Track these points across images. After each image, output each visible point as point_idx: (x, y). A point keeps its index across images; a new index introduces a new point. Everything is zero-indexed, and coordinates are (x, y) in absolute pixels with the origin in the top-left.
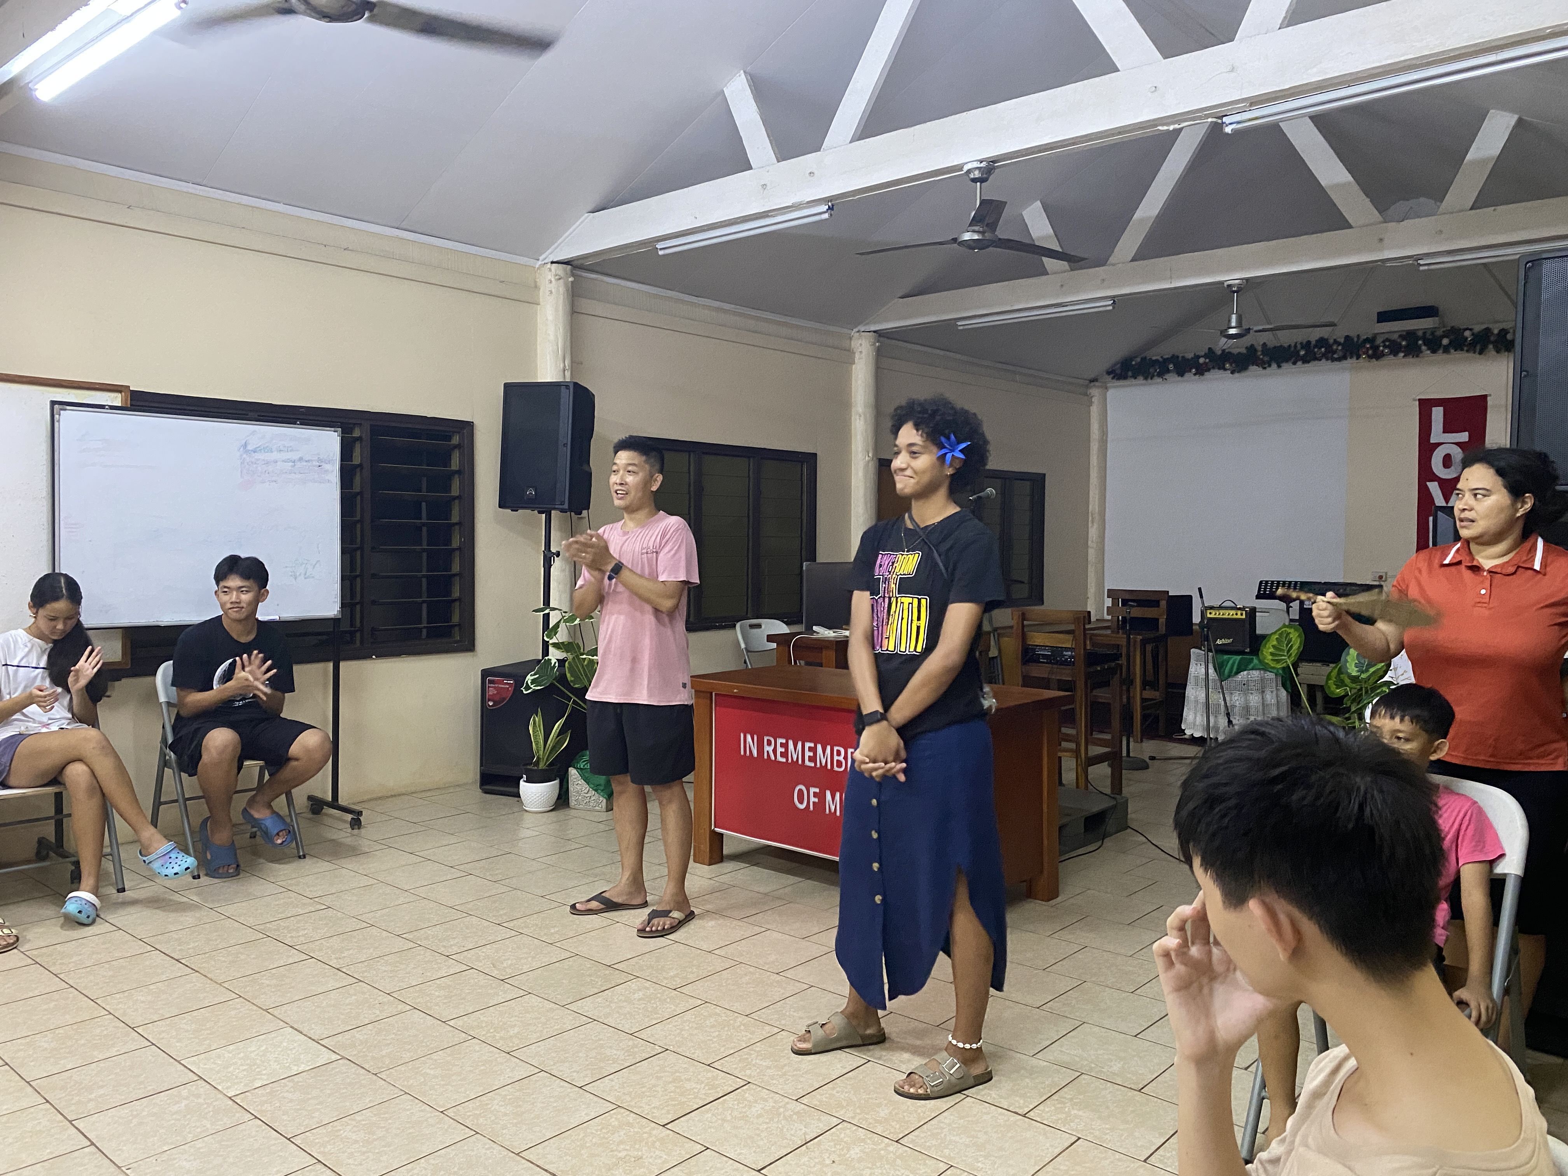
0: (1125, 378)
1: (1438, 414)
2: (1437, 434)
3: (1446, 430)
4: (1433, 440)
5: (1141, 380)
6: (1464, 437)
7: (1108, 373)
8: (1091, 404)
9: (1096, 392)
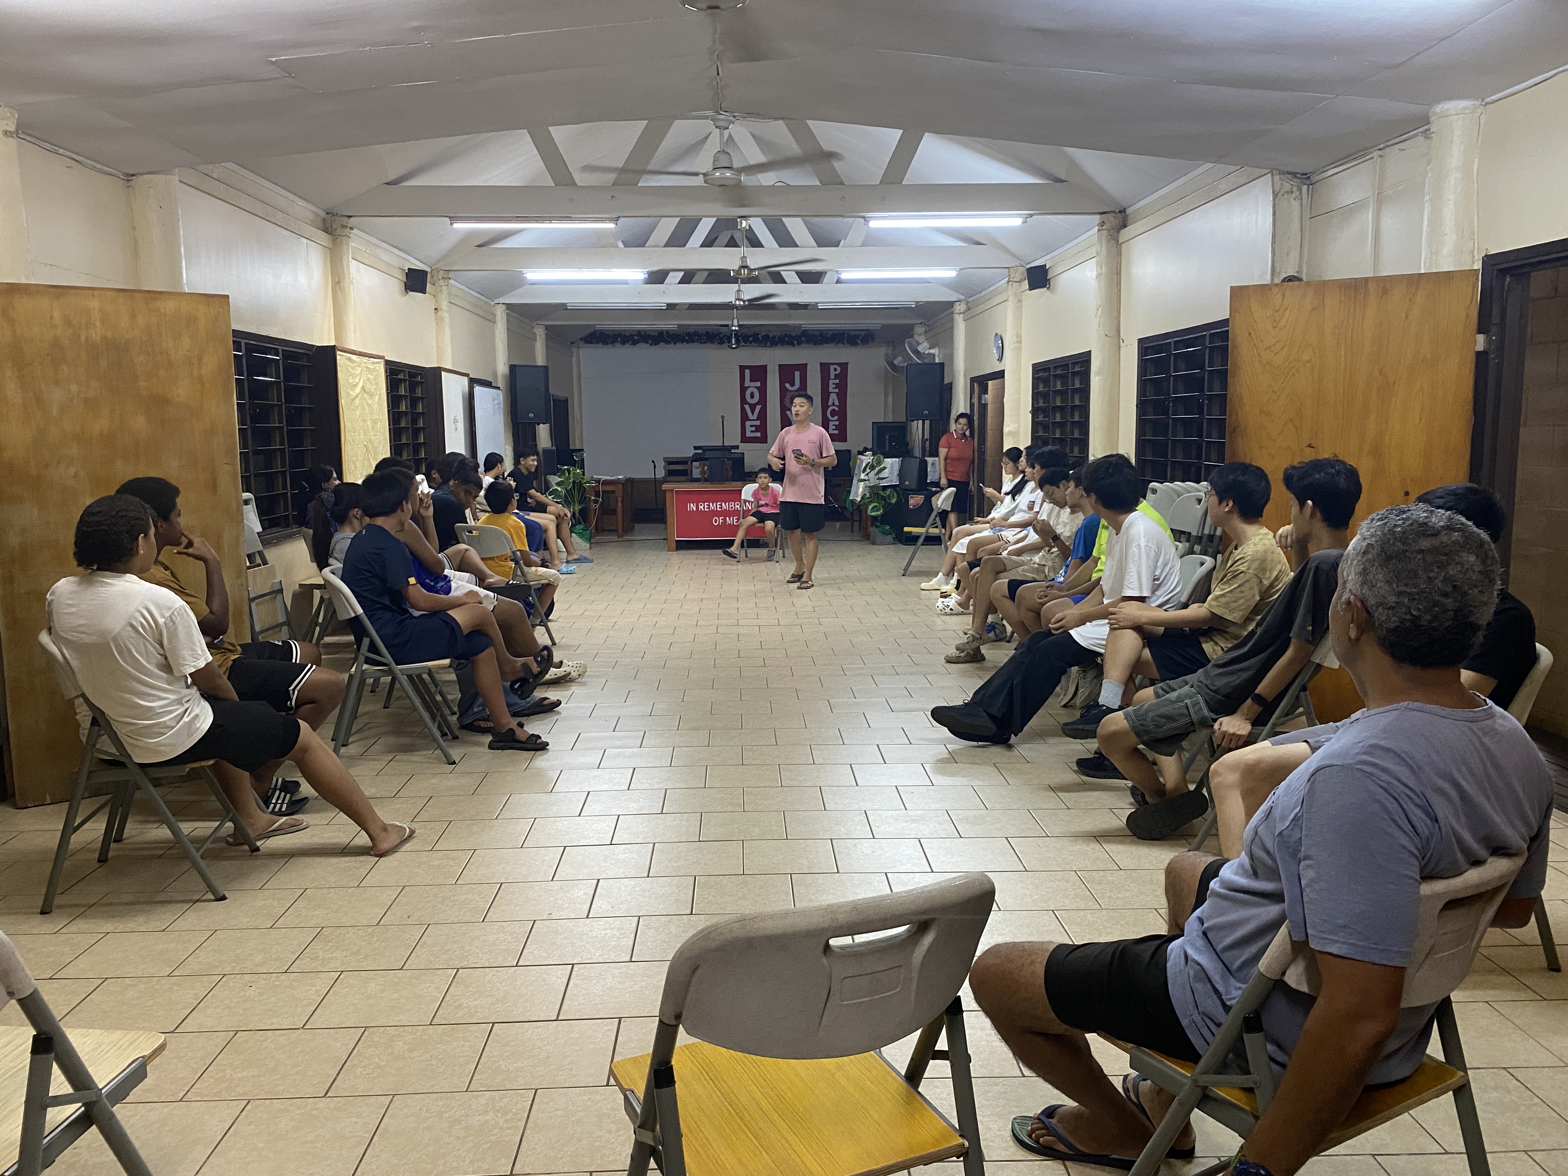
0: (592, 343)
1: (747, 372)
2: (747, 383)
3: (751, 381)
4: (746, 385)
5: (600, 345)
6: (758, 384)
7: (582, 339)
8: (572, 357)
9: (574, 350)
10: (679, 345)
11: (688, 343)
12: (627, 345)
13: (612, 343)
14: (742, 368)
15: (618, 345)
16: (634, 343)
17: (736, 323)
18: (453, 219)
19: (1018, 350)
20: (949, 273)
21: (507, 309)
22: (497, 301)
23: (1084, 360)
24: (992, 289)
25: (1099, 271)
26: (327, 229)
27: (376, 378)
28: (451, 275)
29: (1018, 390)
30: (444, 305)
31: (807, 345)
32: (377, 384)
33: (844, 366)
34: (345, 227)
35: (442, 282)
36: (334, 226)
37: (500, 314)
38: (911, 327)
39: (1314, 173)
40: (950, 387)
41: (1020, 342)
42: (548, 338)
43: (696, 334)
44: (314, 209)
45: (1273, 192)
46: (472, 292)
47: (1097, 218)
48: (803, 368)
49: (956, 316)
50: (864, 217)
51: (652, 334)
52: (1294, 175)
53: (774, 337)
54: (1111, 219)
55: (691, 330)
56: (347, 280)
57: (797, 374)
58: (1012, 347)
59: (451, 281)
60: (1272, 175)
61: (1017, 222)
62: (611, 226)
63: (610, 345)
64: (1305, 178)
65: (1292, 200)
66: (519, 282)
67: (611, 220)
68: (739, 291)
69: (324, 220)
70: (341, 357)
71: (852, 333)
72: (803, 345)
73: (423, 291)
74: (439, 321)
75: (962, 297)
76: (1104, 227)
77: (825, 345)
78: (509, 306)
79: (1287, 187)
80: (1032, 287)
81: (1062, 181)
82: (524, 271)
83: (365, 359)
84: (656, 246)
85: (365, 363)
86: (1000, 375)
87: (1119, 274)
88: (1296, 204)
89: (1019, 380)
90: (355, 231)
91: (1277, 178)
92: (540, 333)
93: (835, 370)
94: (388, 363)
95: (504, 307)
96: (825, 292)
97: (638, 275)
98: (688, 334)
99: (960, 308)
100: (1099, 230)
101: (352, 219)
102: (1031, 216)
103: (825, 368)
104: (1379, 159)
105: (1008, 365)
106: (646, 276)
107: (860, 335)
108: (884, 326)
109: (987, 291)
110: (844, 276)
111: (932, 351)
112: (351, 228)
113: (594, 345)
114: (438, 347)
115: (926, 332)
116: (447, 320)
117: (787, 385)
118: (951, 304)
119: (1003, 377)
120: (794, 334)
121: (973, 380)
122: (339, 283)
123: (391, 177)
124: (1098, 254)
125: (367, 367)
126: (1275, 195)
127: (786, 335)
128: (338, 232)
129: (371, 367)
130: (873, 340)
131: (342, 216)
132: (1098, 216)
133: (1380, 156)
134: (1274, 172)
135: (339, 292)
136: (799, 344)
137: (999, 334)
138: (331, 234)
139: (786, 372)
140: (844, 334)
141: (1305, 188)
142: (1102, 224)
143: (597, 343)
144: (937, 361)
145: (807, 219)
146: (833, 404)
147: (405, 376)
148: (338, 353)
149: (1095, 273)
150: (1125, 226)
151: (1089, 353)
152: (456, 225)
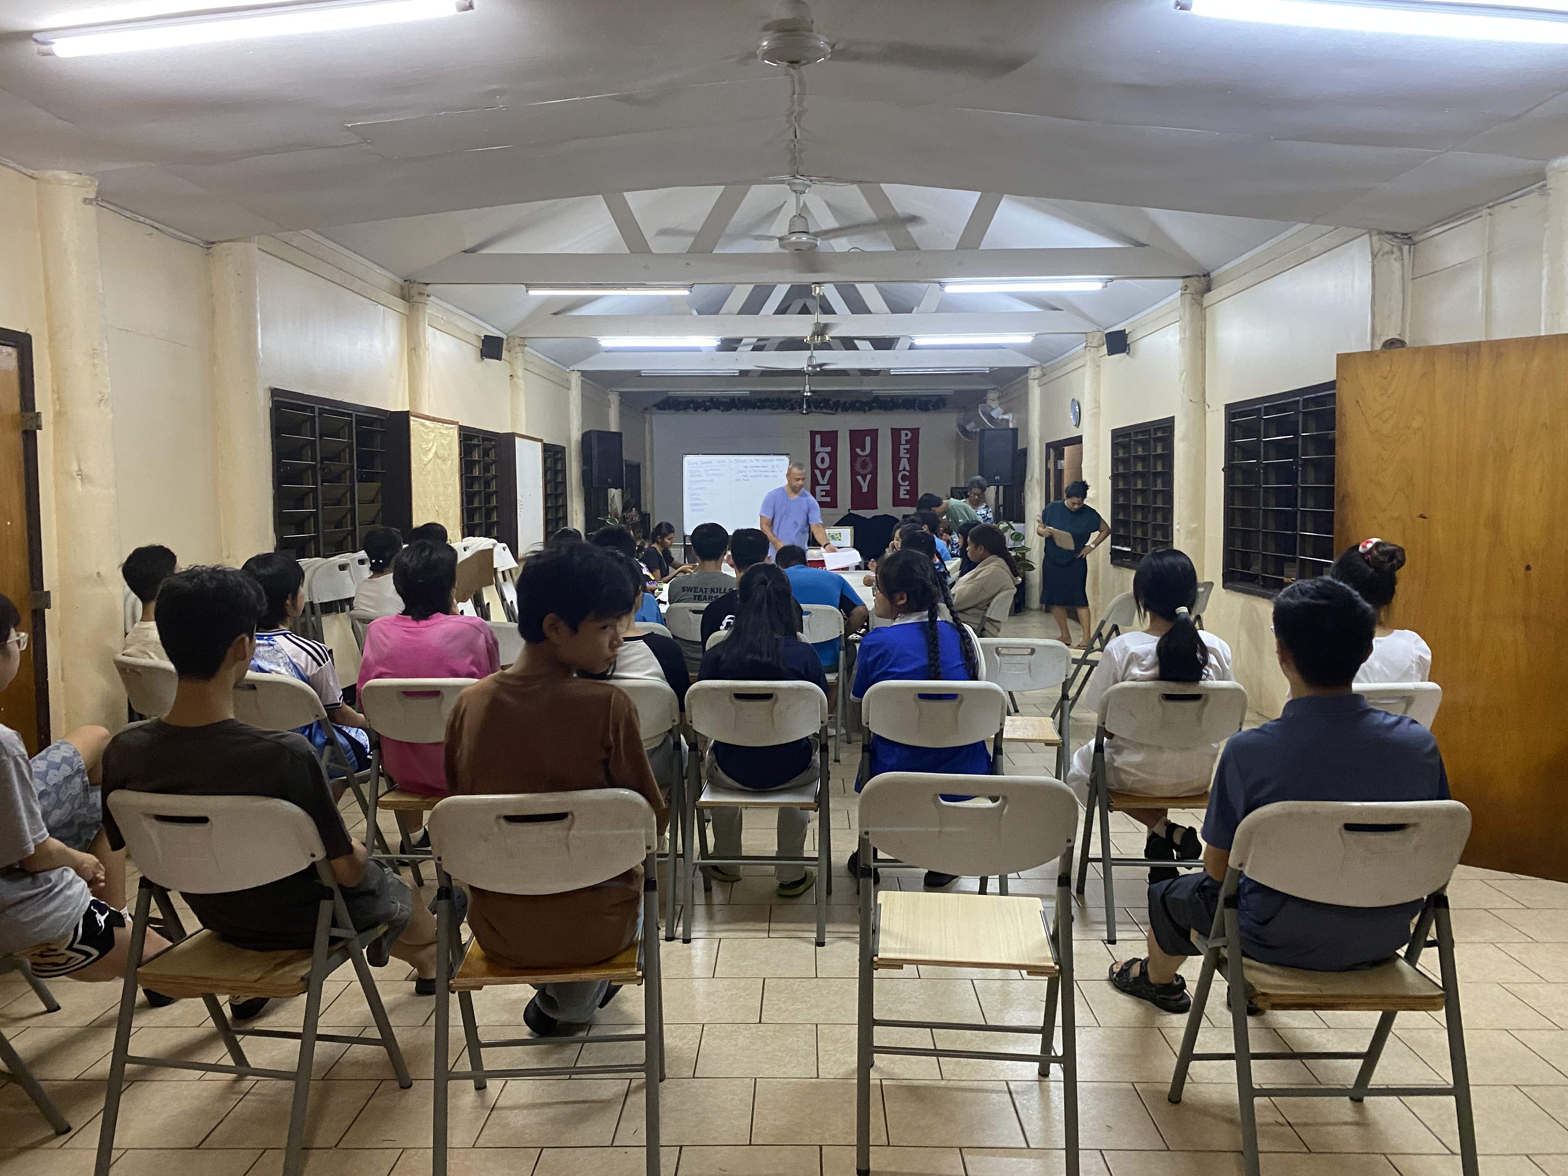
0: (664, 409)
1: (818, 439)
2: (818, 448)
3: (822, 446)
4: (817, 450)
5: (673, 411)
6: (829, 449)
7: (655, 406)
8: (645, 423)
9: (647, 416)
10: (750, 410)
11: (759, 408)
12: (699, 411)
13: (684, 409)
14: (813, 434)
15: (691, 411)
16: (706, 409)
17: (807, 388)
18: (529, 286)
19: (1096, 415)
20: (1025, 339)
21: (582, 376)
22: (571, 368)
23: (1166, 427)
24: (1067, 355)
25: (1183, 336)
26: (405, 296)
27: (450, 442)
28: (527, 342)
29: (1097, 456)
30: (520, 372)
31: (878, 411)
32: (451, 449)
33: (915, 432)
34: (421, 294)
35: (518, 349)
36: (412, 292)
37: (575, 381)
38: (984, 393)
39: (1415, 233)
40: (1024, 453)
41: (1099, 407)
42: (622, 404)
43: (767, 400)
44: (393, 277)
45: (1372, 253)
46: (548, 360)
47: (1180, 282)
48: (874, 433)
49: (1030, 382)
50: (939, 283)
51: (724, 400)
52: (1394, 234)
53: (845, 403)
54: (1194, 283)
55: (763, 397)
56: (423, 346)
57: (868, 439)
58: (1090, 413)
59: (527, 349)
60: (1370, 236)
61: (1097, 286)
62: (686, 292)
63: (682, 412)
64: (1407, 238)
65: (1392, 261)
66: (594, 349)
67: (685, 287)
68: (811, 357)
69: (402, 287)
70: (414, 423)
71: (923, 399)
72: (875, 411)
73: (499, 358)
74: (514, 388)
75: (1037, 363)
76: (1188, 291)
77: (896, 411)
78: (584, 373)
79: (1387, 247)
80: (1111, 352)
81: (1143, 245)
82: (599, 338)
83: (439, 425)
84: (729, 313)
85: (439, 428)
86: (1078, 440)
87: (1203, 338)
88: (1396, 266)
89: (1097, 446)
90: (432, 298)
91: (1375, 238)
92: (614, 399)
93: (907, 435)
94: (461, 428)
95: (579, 374)
96: (897, 358)
97: (711, 341)
98: (760, 400)
99: (1034, 373)
100: (1182, 294)
101: (429, 286)
102: (1112, 280)
103: (896, 433)
104: (1489, 217)
105: (1085, 431)
106: (719, 343)
107: (931, 401)
108: (957, 392)
109: (1063, 357)
110: (918, 342)
111: (1006, 417)
112: (428, 296)
113: (667, 412)
114: (512, 413)
115: (999, 398)
116: (522, 386)
117: (858, 451)
118: (1025, 370)
119: (1081, 442)
120: (864, 400)
121: (1048, 446)
122: (414, 349)
123: (468, 246)
124: (1181, 318)
125: (441, 433)
126: (1374, 256)
127: (857, 402)
128: (417, 298)
129: (445, 432)
130: (944, 405)
131: (419, 283)
132: (1181, 281)
133: (1490, 214)
134: (1373, 233)
135: (414, 358)
136: (870, 410)
137: (1076, 399)
138: (408, 301)
139: (857, 437)
140: (915, 400)
141: (1406, 248)
142: (1186, 288)
143: (670, 409)
144: (1011, 426)
145: (879, 284)
146: (904, 469)
147: (479, 441)
148: (412, 418)
149: (1178, 338)
150: (1209, 290)
151: (1172, 419)
152: (532, 292)
